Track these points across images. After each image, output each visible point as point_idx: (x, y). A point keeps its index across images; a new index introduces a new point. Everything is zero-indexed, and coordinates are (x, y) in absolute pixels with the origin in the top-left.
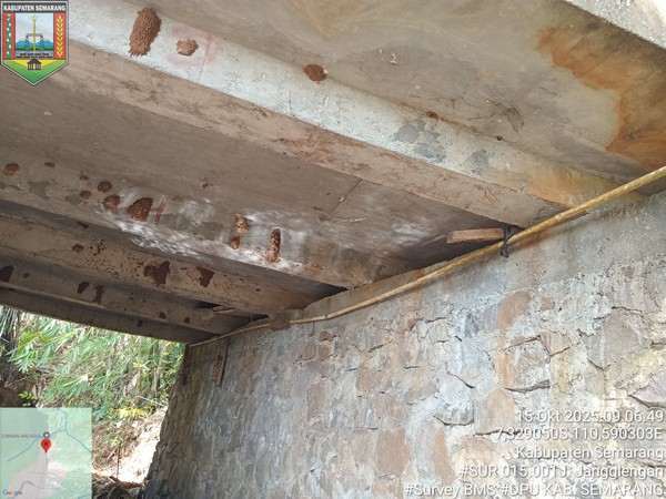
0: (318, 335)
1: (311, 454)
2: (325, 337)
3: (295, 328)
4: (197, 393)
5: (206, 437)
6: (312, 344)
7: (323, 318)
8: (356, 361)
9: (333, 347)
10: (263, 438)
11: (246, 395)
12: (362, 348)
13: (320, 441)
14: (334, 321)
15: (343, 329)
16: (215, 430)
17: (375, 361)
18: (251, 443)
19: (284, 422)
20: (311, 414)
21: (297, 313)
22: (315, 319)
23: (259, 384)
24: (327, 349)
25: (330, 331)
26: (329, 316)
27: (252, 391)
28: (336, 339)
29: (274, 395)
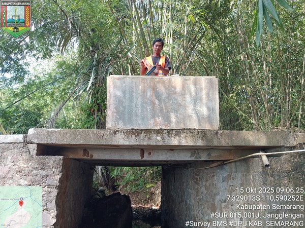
1: (199, 207)
2: (196, 175)
4: (169, 183)
5: (174, 198)
7: (195, 169)
8: (204, 183)
12: (205, 180)
14: (198, 171)
16: (176, 196)
17: (208, 184)
18: (186, 201)
19: (192, 197)
24: (197, 178)
27: (183, 186)
28: (199, 176)
29: (188, 188)
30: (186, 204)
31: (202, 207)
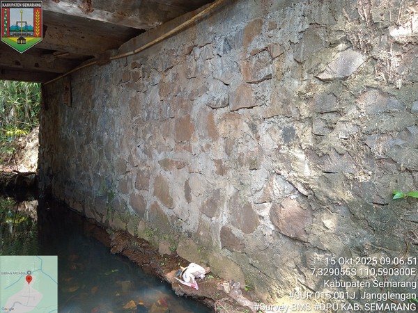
0: (130, 65)
1: (136, 137)
2: (135, 66)
3: (114, 62)
4: (57, 114)
5: (70, 139)
6: (127, 72)
7: (132, 53)
8: (157, 79)
9: (141, 71)
10: (106, 134)
11: (90, 110)
12: (160, 70)
13: (141, 129)
14: (140, 54)
15: (146, 59)
16: (74, 133)
17: (169, 78)
18: (99, 138)
19: (117, 122)
20: (133, 115)
21: (113, 52)
22: (127, 54)
23: (97, 102)
24: (138, 74)
25: (138, 61)
26: (136, 51)
27: (93, 107)
28: (143, 66)
29: (108, 107)
30: (100, 142)
31: (148, 136)
